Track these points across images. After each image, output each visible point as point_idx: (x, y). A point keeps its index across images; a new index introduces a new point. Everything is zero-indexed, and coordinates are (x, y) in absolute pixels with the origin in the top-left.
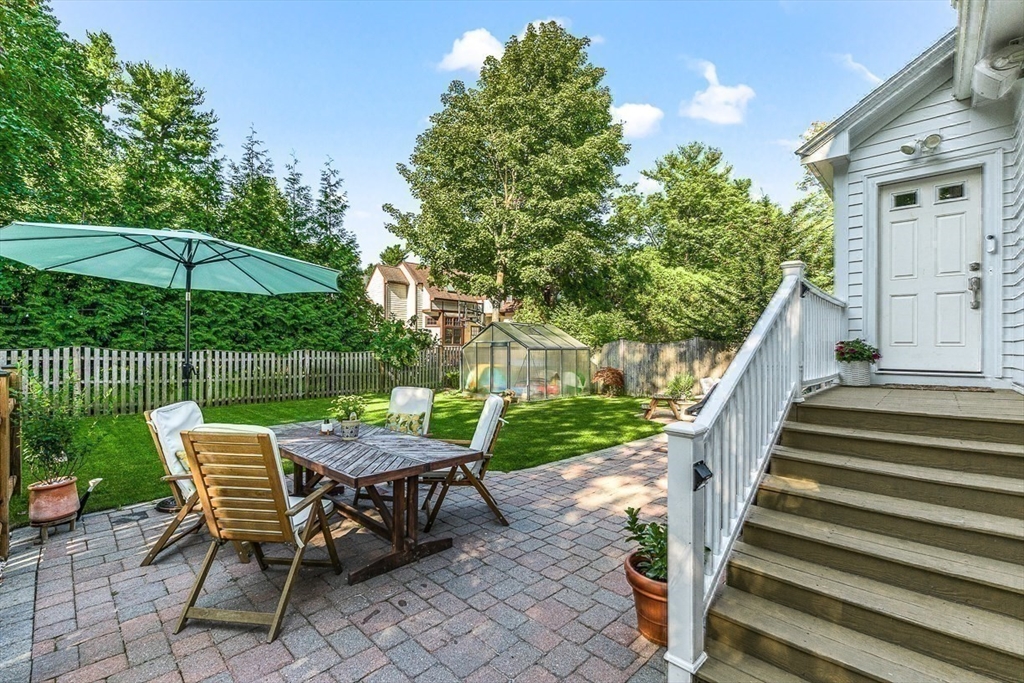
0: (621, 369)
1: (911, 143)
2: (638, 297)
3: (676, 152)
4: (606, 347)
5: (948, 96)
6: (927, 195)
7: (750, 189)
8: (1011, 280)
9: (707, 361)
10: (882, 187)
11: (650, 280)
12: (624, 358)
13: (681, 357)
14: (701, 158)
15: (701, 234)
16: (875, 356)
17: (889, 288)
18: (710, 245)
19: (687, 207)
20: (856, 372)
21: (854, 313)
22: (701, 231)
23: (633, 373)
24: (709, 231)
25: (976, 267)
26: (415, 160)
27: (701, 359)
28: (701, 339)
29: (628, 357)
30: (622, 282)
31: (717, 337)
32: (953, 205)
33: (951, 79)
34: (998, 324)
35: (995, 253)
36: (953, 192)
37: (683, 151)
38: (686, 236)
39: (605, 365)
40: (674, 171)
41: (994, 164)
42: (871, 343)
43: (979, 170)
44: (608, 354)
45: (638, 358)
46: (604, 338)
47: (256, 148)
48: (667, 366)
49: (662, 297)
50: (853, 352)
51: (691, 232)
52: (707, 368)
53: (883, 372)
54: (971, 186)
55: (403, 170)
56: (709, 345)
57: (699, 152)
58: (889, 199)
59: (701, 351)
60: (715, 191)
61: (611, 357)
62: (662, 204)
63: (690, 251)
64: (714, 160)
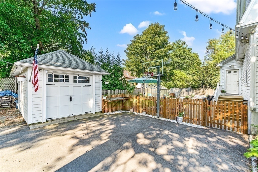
0: (174, 93)
1: (230, 66)
2: (172, 78)
3: (175, 42)
4: (171, 89)
5: (235, 60)
6: (232, 72)
7: (192, 50)
8: (242, 83)
9: (192, 92)
10: (227, 70)
11: (174, 74)
12: (175, 91)
13: (187, 91)
14: (181, 43)
15: (181, 62)
16: (226, 92)
17: (227, 83)
18: (183, 65)
19: (178, 56)
20: (223, 94)
21: (223, 86)
22: (181, 61)
23: (176, 94)
24: (183, 61)
25: (238, 81)
26: (127, 49)
27: (191, 91)
28: (191, 88)
29: (176, 91)
30: (169, 75)
31: (194, 87)
32: (235, 73)
33: (235, 58)
34: (240, 88)
35: (240, 80)
36: (235, 72)
37: (176, 42)
38: (178, 62)
39: (171, 92)
40: (174, 46)
41: (240, 69)
42: (225, 90)
43: (239, 69)
44: (171, 90)
45: (177, 91)
46: (170, 87)
47: (108, 52)
48: (184, 93)
49: (177, 78)
50: (223, 91)
51: (179, 61)
52: (192, 93)
53: (226, 94)
54: (238, 71)
55: (126, 52)
56: (192, 89)
57: (180, 42)
58: (227, 72)
59: (191, 90)
60: (184, 52)
61: (172, 91)
62: (172, 55)
63: (178, 65)
64: (184, 44)
